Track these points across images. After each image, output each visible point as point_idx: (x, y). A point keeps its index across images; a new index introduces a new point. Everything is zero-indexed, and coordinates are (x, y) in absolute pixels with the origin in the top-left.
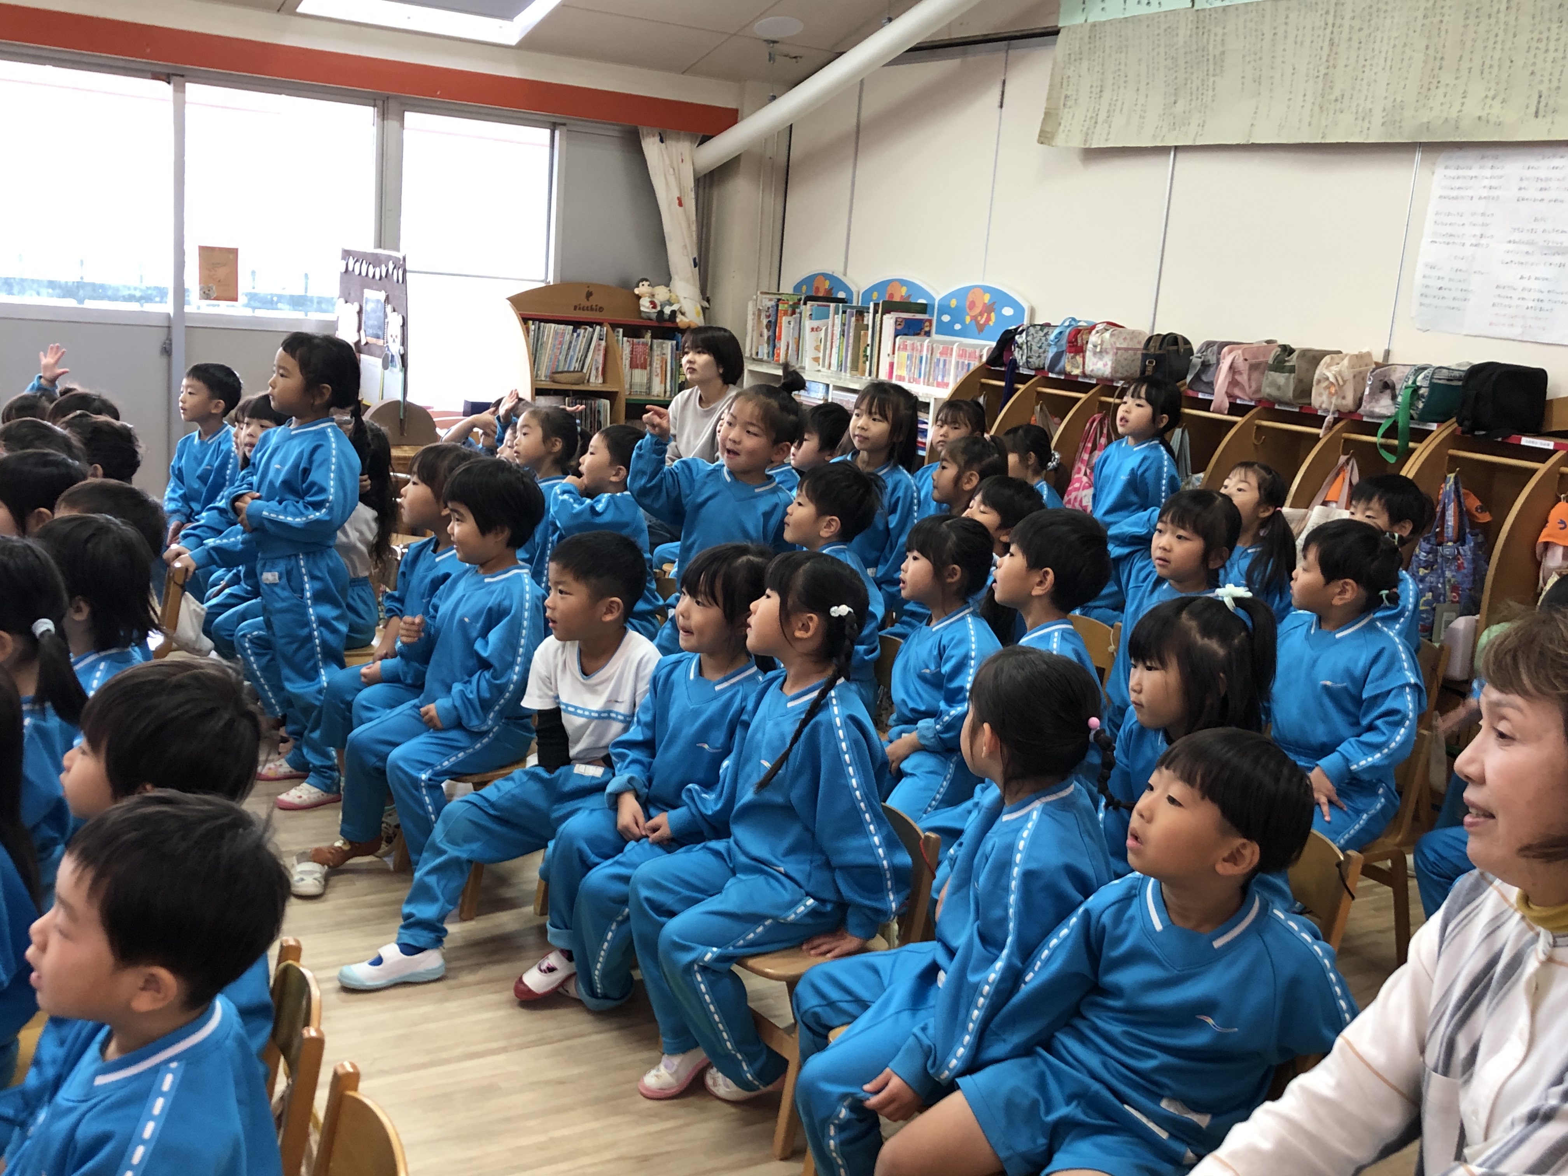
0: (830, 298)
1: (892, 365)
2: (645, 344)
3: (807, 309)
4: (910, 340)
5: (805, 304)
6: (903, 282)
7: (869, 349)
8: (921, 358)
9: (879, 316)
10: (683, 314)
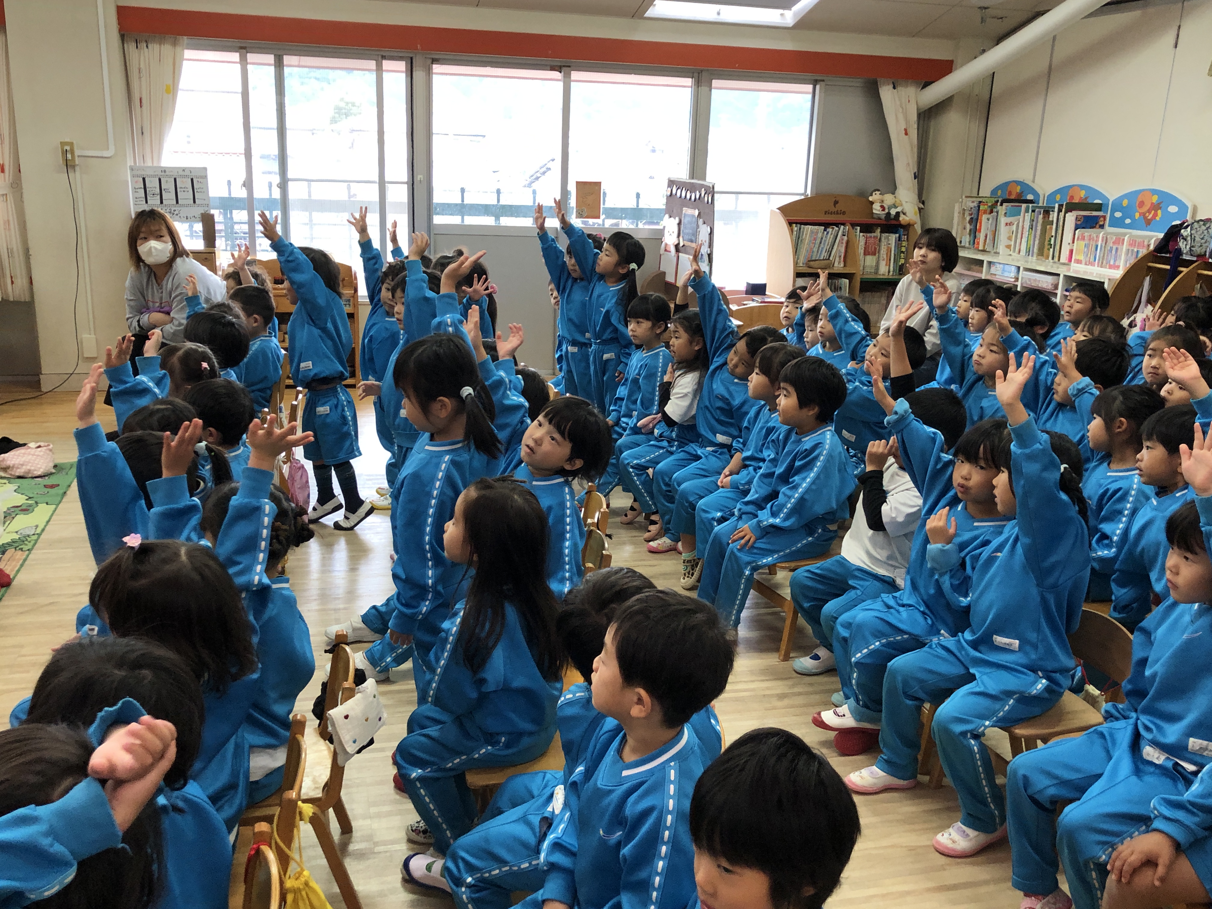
0: (1020, 200)
1: (1071, 251)
2: (875, 237)
3: (1002, 209)
4: (1087, 232)
5: (1001, 205)
6: (1082, 187)
7: (1053, 239)
8: (1097, 246)
9: (1062, 214)
10: (904, 214)
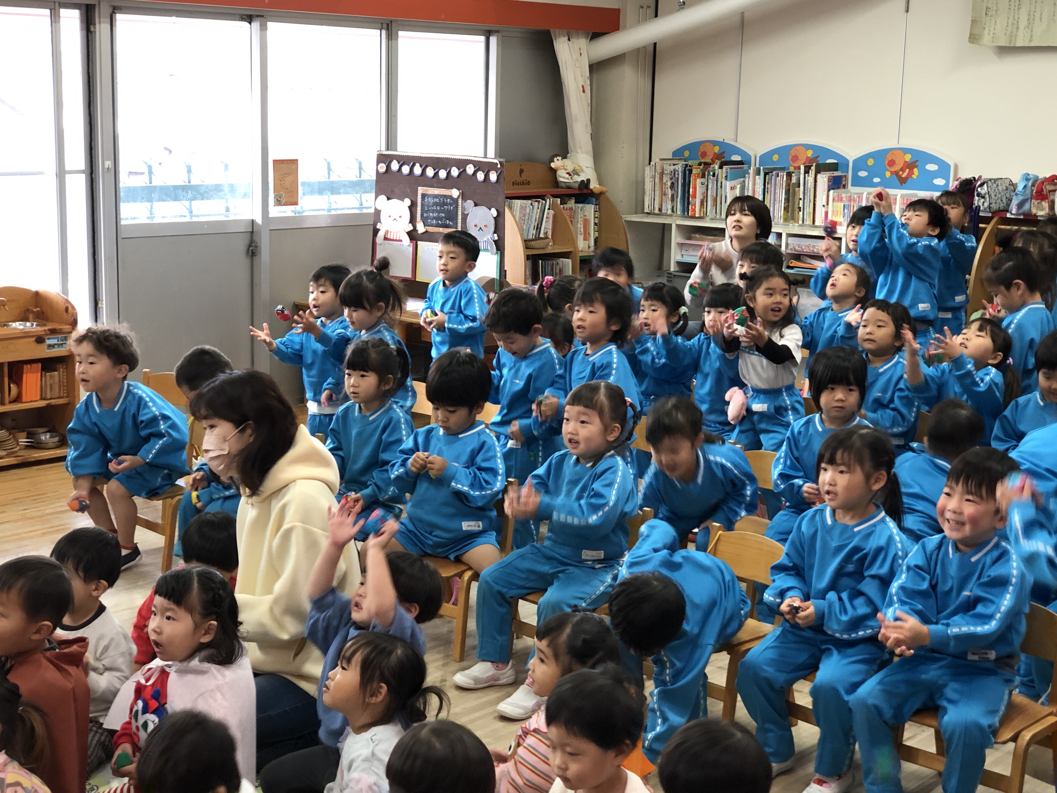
1: (826, 213)
2: (571, 209)
3: (723, 172)
6: (808, 146)
7: (801, 202)
10: (591, 181)
